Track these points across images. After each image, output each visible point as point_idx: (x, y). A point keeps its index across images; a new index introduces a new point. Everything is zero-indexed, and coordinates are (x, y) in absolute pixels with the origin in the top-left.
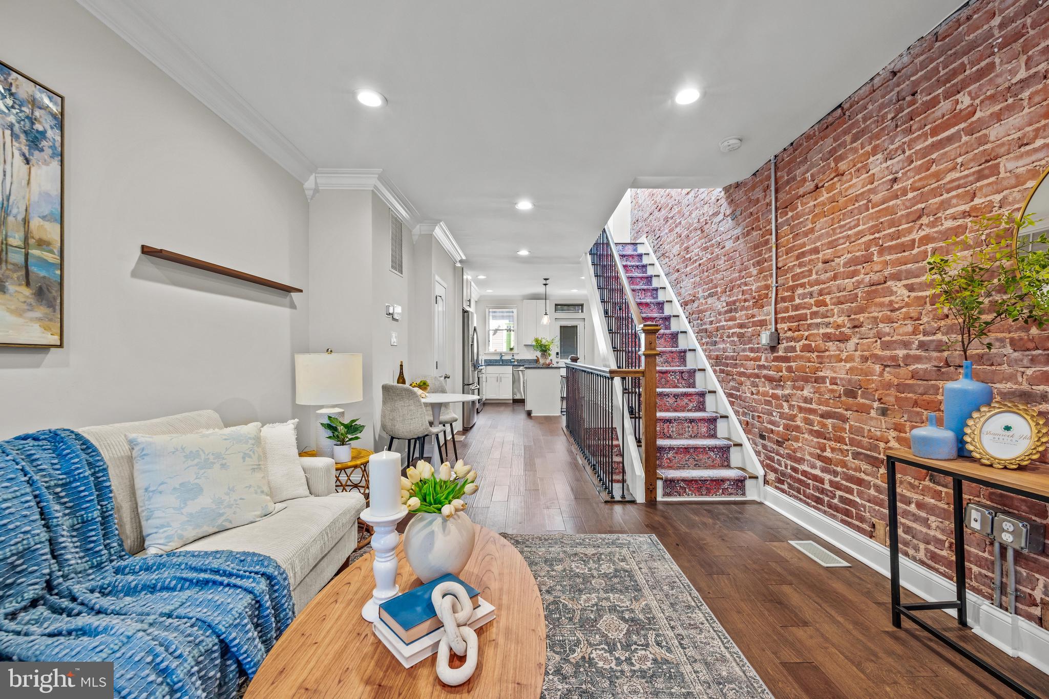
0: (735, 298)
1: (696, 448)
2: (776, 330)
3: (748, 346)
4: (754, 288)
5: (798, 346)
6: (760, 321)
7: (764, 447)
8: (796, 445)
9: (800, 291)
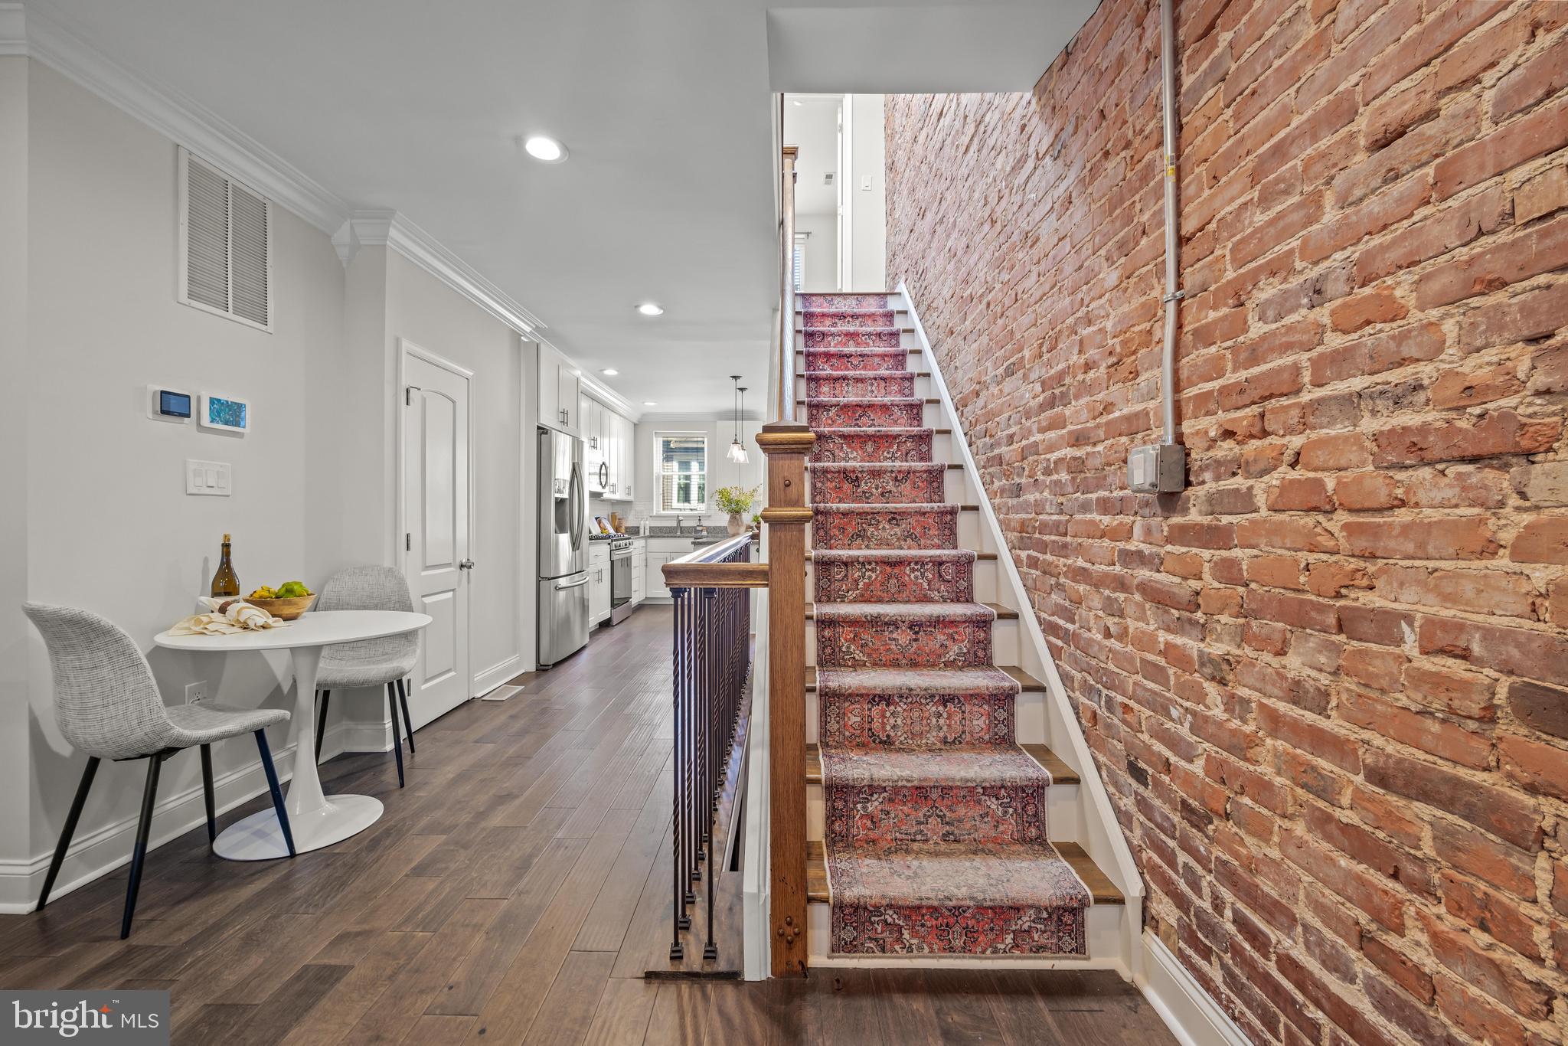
0: (1061, 366)
1: (946, 790)
2: (1179, 439)
3: (1094, 496)
4: (1109, 325)
5: (1262, 489)
6: (1128, 419)
7: (1142, 804)
8: (1252, 845)
9: (1268, 291)
